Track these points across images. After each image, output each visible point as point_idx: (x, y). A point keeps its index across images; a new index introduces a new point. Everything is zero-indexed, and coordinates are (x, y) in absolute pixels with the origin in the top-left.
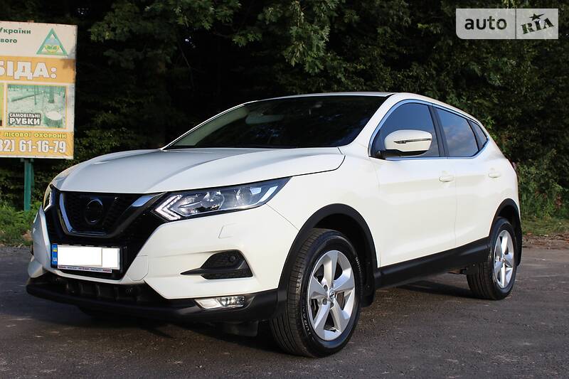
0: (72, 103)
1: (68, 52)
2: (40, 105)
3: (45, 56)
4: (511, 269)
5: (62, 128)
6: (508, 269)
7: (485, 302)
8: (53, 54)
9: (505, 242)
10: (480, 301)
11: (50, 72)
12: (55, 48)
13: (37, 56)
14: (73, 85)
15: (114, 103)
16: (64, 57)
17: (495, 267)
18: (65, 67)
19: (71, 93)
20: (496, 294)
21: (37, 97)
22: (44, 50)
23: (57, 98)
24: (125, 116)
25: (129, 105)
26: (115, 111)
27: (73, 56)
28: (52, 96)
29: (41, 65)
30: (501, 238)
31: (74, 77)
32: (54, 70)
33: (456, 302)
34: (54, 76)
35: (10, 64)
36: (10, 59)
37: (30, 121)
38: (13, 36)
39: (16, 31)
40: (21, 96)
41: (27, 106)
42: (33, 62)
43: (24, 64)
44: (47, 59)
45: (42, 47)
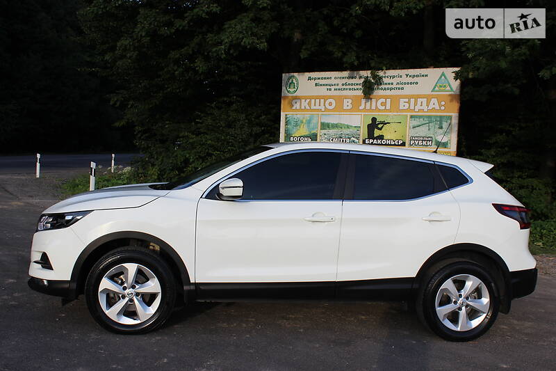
0: (455, 129)
1: (454, 89)
2: (432, 130)
3: (437, 93)
5: (447, 148)
8: (443, 91)
11: (440, 106)
12: (445, 86)
13: (433, 93)
14: (457, 114)
16: (451, 93)
18: (451, 101)
19: (455, 121)
21: (430, 124)
22: (437, 88)
23: (445, 125)
27: (458, 92)
28: (441, 123)
29: (434, 100)
31: (458, 108)
32: (443, 103)
34: (443, 108)
35: (412, 101)
36: (412, 96)
37: (424, 143)
38: (416, 79)
39: (417, 76)
40: (419, 124)
41: (423, 131)
42: (429, 98)
43: (422, 100)
44: (438, 95)
45: (436, 85)
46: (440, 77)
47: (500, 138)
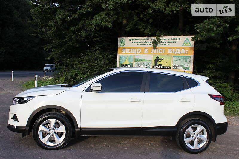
0: (192, 62)
2: (182, 62)
3: (184, 46)
5: (189, 70)
8: (187, 46)
12: (188, 44)
13: (183, 46)
14: (193, 56)
15: (214, 61)
16: (190, 46)
18: (190, 50)
19: (192, 58)
21: (181, 60)
22: (184, 44)
23: (188, 60)
24: (217, 65)
25: (220, 62)
26: (215, 64)
27: (193, 46)
28: (186, 59)
31: (193, 53)
32: (187, 51)
35: (174, 49)
36: (174, 48)
37: (179, 68)
38: (175, 41)
39: (176, 39)
40: (176, 59)
41: (178, 63)
42: (181, 48)
43: (178, 49)
44: (185, 47)
45: (184, 43)
46: (186, 40)
47: (211, 66)
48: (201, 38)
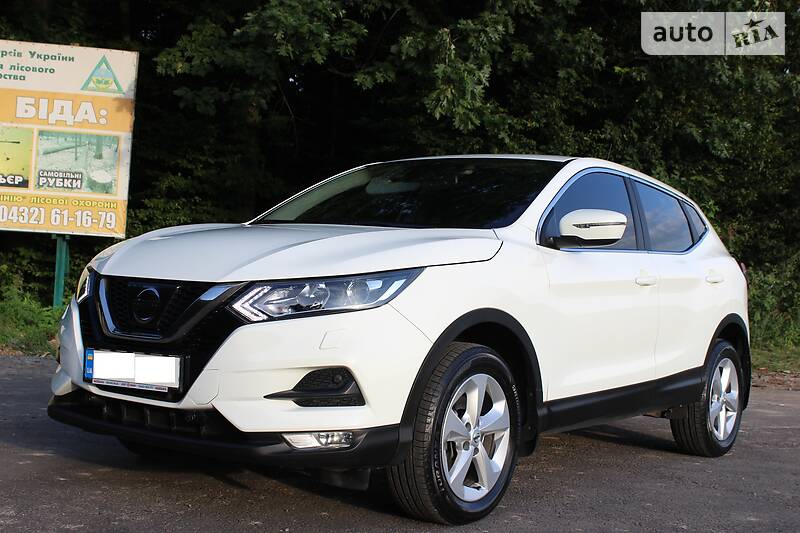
0: (127, 160)
1: (125, 89)
2: (82, 159)
3: (92, 93)
4: (733, 414)
5: (112, 194)
6: (730, 414)
7: (695, 458)
8: (104, 90)
9: (726, 376)
10: (688, 457)
11: (98, 116)
12: (107, 83)
13: (86, 92)
14: (130, 135)
15: (185, 162)
16: (118, 95)
17: (711, 410)
18: (119, 109)
19: (126, 146)
20: (712, 449)
21: (79, 149)
22: (91, 85)
23: (106, 152)
24: (200, 180)
25: (207, 165)
26: (187, 173)
27: (131, 95)
28: (99, 148)
29: (86, 106)
30: (721, 370)
31: (132, 124)
32: (104, 113)
33: (653, 456)
34: (103, 121)
35: (44, 102)
36: (43, 95)
37: (67, 183)
38: (50, 64)
39: (54, 58)
40: (57, 147)
41: (64, 162)
42: (76, 100)
43: (62, 103)
44: (94, 98)
45: (89, 80)
46: (99, 66)
48: (187, 65)
